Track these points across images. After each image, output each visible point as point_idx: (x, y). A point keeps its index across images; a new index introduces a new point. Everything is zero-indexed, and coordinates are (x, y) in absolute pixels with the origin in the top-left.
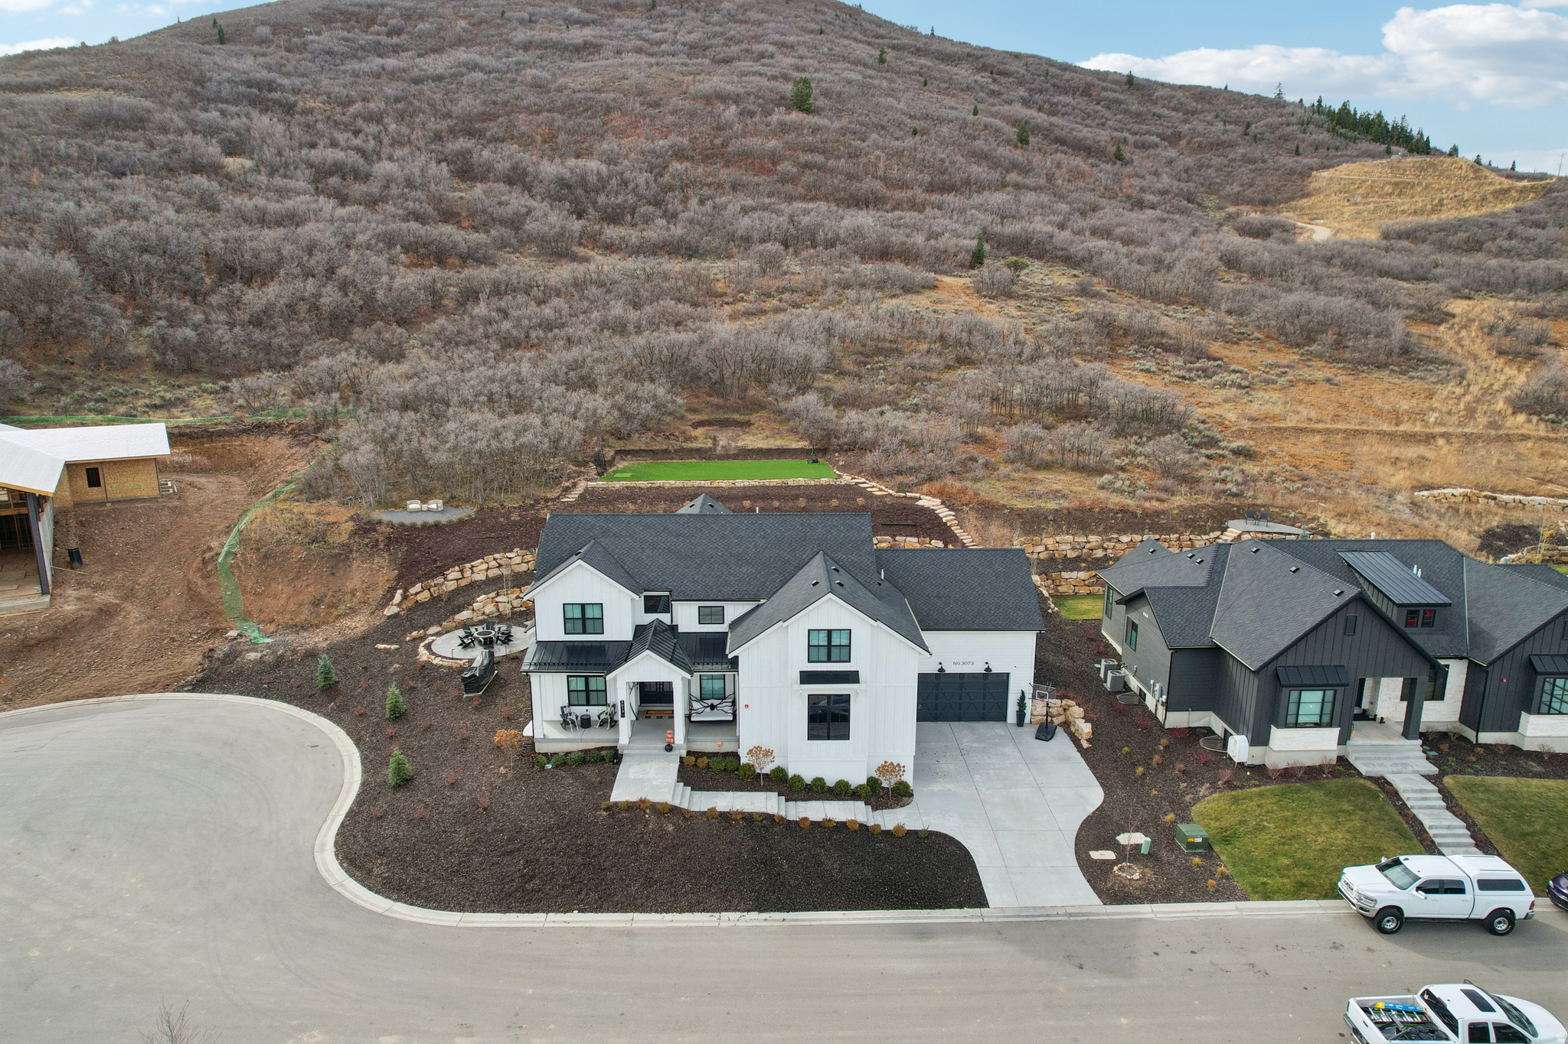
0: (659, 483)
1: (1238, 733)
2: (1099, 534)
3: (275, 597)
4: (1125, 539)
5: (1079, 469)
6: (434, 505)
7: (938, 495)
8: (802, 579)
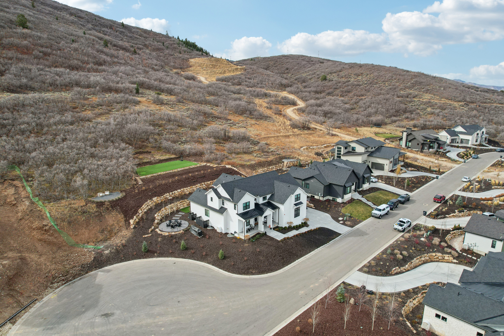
0: (159, 173)
1: (337, 198)
2: (266, 167)
3: (83, 234)
4: (270, 167)
5: (245, 153)
6: (107, 193)
7: (229, 164)
8: (279, 186)
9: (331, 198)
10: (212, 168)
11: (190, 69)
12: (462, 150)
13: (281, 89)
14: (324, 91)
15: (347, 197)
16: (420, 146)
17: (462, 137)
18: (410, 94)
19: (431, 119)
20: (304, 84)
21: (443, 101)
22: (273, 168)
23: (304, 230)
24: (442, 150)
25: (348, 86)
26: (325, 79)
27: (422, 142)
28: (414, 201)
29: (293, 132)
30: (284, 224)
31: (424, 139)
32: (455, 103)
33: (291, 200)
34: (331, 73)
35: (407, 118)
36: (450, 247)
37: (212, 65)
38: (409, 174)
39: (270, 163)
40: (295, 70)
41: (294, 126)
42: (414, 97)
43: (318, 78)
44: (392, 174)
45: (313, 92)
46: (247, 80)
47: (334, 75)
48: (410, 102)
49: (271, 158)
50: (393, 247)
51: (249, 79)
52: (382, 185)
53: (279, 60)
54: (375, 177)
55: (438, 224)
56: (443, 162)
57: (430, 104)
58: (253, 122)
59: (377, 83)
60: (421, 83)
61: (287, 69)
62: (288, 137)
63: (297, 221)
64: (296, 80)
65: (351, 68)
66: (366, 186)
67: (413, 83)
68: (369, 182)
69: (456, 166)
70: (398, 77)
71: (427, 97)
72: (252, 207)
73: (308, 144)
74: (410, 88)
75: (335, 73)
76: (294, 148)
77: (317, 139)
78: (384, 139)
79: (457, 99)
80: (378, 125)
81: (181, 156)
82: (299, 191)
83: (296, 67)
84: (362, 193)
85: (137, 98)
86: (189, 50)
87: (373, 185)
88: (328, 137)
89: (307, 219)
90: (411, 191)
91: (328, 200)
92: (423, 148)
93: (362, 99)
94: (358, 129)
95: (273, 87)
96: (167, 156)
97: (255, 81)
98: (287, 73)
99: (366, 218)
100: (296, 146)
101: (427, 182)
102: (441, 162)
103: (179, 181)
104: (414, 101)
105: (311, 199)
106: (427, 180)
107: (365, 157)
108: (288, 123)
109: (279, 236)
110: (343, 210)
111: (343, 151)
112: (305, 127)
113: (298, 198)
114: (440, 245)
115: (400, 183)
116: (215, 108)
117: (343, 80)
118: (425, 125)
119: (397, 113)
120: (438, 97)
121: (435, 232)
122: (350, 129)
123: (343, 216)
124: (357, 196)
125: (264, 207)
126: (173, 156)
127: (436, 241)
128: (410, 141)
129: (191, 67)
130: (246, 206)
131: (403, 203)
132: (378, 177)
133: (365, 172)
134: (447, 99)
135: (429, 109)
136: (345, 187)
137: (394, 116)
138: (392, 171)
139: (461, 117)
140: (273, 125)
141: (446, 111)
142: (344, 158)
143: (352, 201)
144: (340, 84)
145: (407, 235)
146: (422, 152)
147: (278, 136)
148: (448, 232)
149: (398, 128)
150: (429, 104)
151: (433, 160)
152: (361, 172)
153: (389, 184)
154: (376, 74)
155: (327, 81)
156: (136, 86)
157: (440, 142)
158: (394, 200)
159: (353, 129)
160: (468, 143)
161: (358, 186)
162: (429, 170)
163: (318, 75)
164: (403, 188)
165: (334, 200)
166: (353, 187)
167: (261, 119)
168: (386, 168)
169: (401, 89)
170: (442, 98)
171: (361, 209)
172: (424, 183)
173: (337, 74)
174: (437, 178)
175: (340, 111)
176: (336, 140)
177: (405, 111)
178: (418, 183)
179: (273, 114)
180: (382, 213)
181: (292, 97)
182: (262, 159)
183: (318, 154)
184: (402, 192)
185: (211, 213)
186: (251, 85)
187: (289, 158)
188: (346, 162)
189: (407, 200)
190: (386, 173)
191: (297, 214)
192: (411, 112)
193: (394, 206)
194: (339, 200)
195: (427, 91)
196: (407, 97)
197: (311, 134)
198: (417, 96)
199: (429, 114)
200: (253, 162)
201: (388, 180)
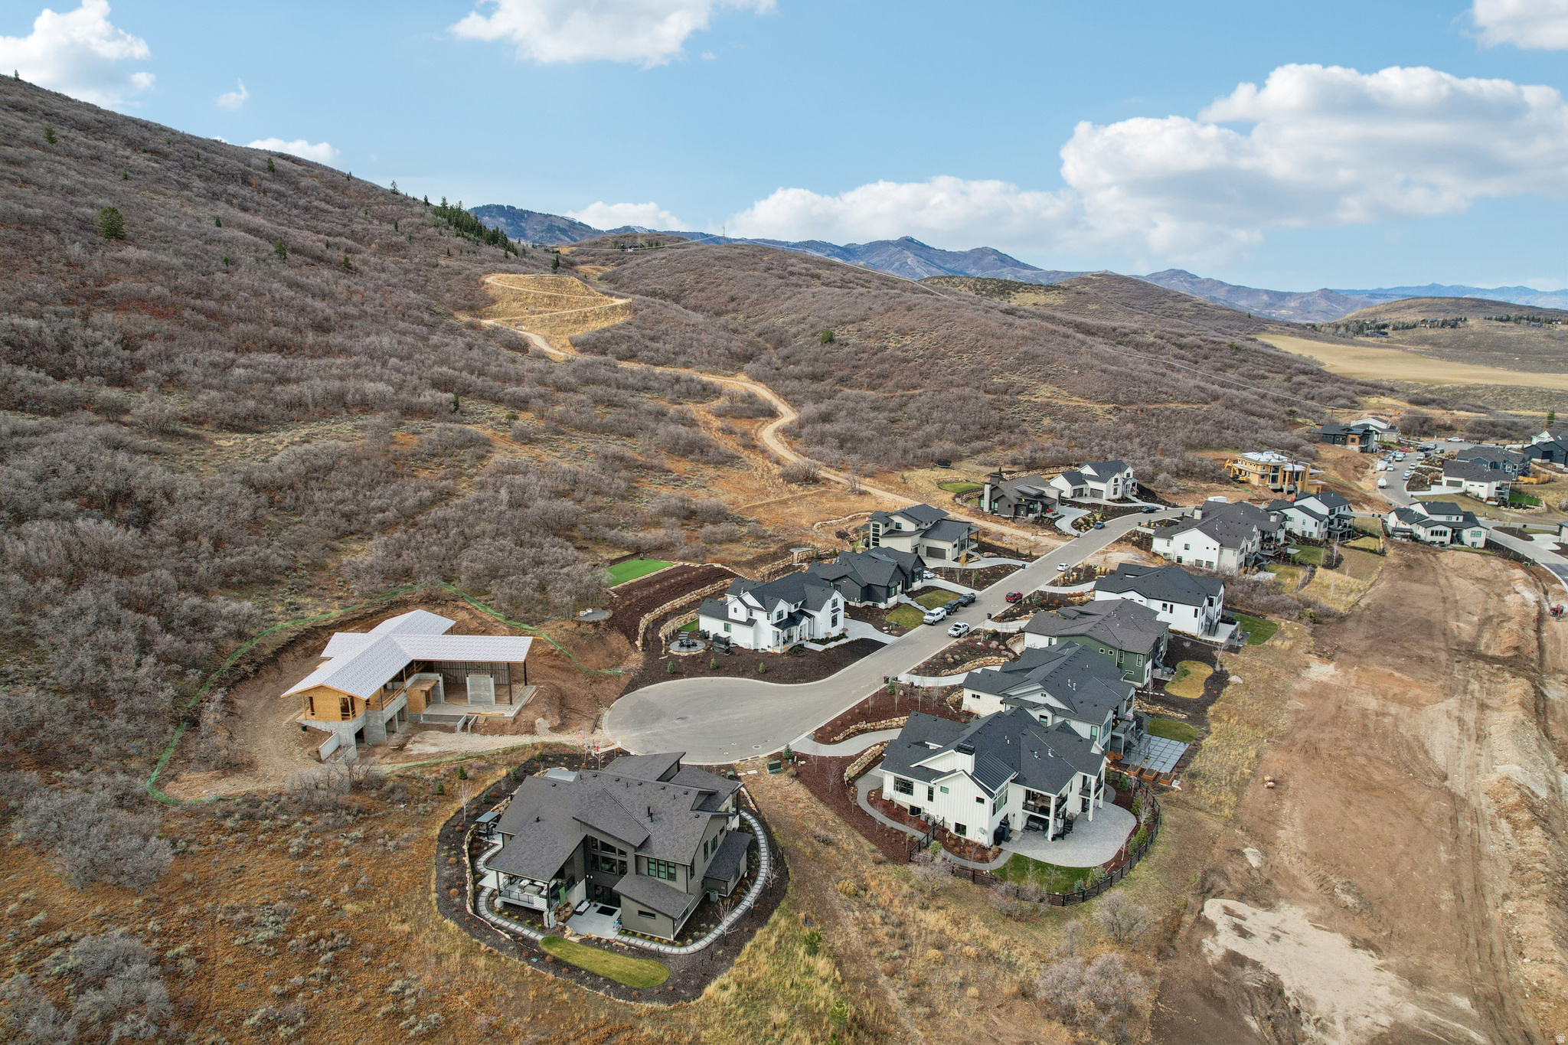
0: (630, 581)
1: (879, 602)
2: (770, 564)
5: (731, 541)
6: (590, 611)
7: (717, 562)
8: (811, 591)
9: (870, 603)
10: (694, 569)
11: (494, 307)
12: (1085, 512)
13: (732, 367)
14: (830, 374)
15: (892, 601)
16: (1013, 509)
17: (1092, 485)
18: (1012, 385)
19: (1048, 444)
20: (783, 351)
21: (1076, 401)
22: (780, 564)
23: (843, 641)
24: (1049, 515)
25: (882, 361)
26: (830, 340)
27: (1016, 502)
28: (981, 603)
29: (791, 492)
30: (821, 636)
31: (1019, 495)
32: (1097, 406)
33: (828, 606)
34: (843, 324)
35: (1002, 443)
36: (1009, 650)
37: (550, 297)
38: (983, 563)
39: (775, 557)
40: (754, 304)
41: (790, 478)
42: (1019, 393)
43: (814, 335)
44: (956, 565)
45: (807, 376)
46: (648, 343)
47: (849, 327)
48: (1011, 404)
49: (773, 548)
50: (944, 653)
51: (652, 339)
52: (940, 582)
53: (707, 270)
54: (932, 571)
55: (1002, 628)
56: (1045, 538)
57: (1049, 409)
58: (710, 472)
59: (944, 355)
60: (1035, 357)
61: (733, 299)
62: (784, 503)
63: (835, 632)
64: (760, 335)
65: (887, 311)
66: (917, 585)
67: (1018, 359)
68: (921, 578)
69: (1062, 544)
70: (991, 341)
71: (1044, 392)
72: (786, 616)
73: (822, 516)
74: (1012, 369)
75: (851, 322)
76: (801, 526)
77: (835, 504)
78: (953, 495)
79: (1101, 398)
80: (945, 463)
81: (638, 551)
82: (837, 595)
83: (755, 296)
84: (912, 595)
85: (468, 427)
86: (468, 245)
87: (927, 583)
88: (852, 497)
89: (845, 630)
90: (980, 588)
91: (867, 607)
92: (1016, 513)
93: (912, 396)
94: (906, 474)
95: (714, 366)
96: (617, 555)
97: (668, 346)
98: (735, 311)
99: (917, 625)
100: (804, 522)
101: (1007, 573)
102: (1039, 539)
103: (662, 590)
104: (1019, 402)
105: (847, 606)
106: (1007, 570)
107: (916, 539)
108: (776, 470)
109: (820, 648)
110: (888, 618)
111: (882, 530)
112: (809, 479)
113: (835, 604)
114: (997, 649)
115: (965, 577)
116: (628, 441)
117: (873, 343)
118: (1033, 460)
119: (985, 431)
120: (1065, 393)
121: (995, 635)
122: (891, 477)
123: (888, 625)
124: (905, 599)
125: (798, 616)
126: (626, 553)
127: (994, 644)
128: (996, 501)
129: (494, 301)
130: (780, 615)
131: (965, 605)
132: (937, 571)
133: (915, 566)
134: (1083, 396)
135: (1046, 421)
136: (888, 588)
137: (978, 438)
138: (956, 560)
139: (1104, 438)
140: (751, 477)
141: (1076, 426)
142: (884, 543)
143: (898, 605)
144: (865, 356)
145: (961, 640)
146: (1013, 520)
147: (768, 504)
148: (1011, 635)
149: (982, 468)
150: (1047, 409)
151: (1027, 535)
152: (909, 565)
153: (950, 580)
154: (943, 331)
155: (835, 345)
156: (450, 396)
157: (1046, 501)
158: (954, 602)
159: (897, 477)
160: (1101, 497)
161: (906, 586)
162: (1016, 555)
163: (812, 326)
164: (968, 584)
165: (874, 606)
166: (899, 588)
167: (724, 463)
168: (948, 554)
169: (995, 373)
170: (1073, 394)
171: (910, 615)
172: (1001, 577)
173: (856, 326)
174: (1023, 567)
175: (868, 433)
176: (867, 505)
177: (999, 427)
178: (994, 576)
179: (741, 449)
180: (936, 618)
181: (763, 392)
182: (760, 551)
183: (842, 535)
184: (966, 591)
185: (733, 626)
186: (661, 359)
187: (800, 546)
188: (889, 551)
189: (972, 601)
190: (948, 563)
191: (834, 622)
192: (1011, 429)
193: (952, 610)
194: (882, 606)
195: (1046, 378)
196: (1005, 393)
197: (822, 494)
198: (1024, 389)
199: (1044, 432)
200: (749, 557)
201: (949, 574)
